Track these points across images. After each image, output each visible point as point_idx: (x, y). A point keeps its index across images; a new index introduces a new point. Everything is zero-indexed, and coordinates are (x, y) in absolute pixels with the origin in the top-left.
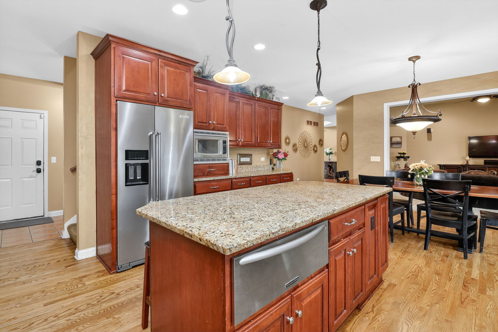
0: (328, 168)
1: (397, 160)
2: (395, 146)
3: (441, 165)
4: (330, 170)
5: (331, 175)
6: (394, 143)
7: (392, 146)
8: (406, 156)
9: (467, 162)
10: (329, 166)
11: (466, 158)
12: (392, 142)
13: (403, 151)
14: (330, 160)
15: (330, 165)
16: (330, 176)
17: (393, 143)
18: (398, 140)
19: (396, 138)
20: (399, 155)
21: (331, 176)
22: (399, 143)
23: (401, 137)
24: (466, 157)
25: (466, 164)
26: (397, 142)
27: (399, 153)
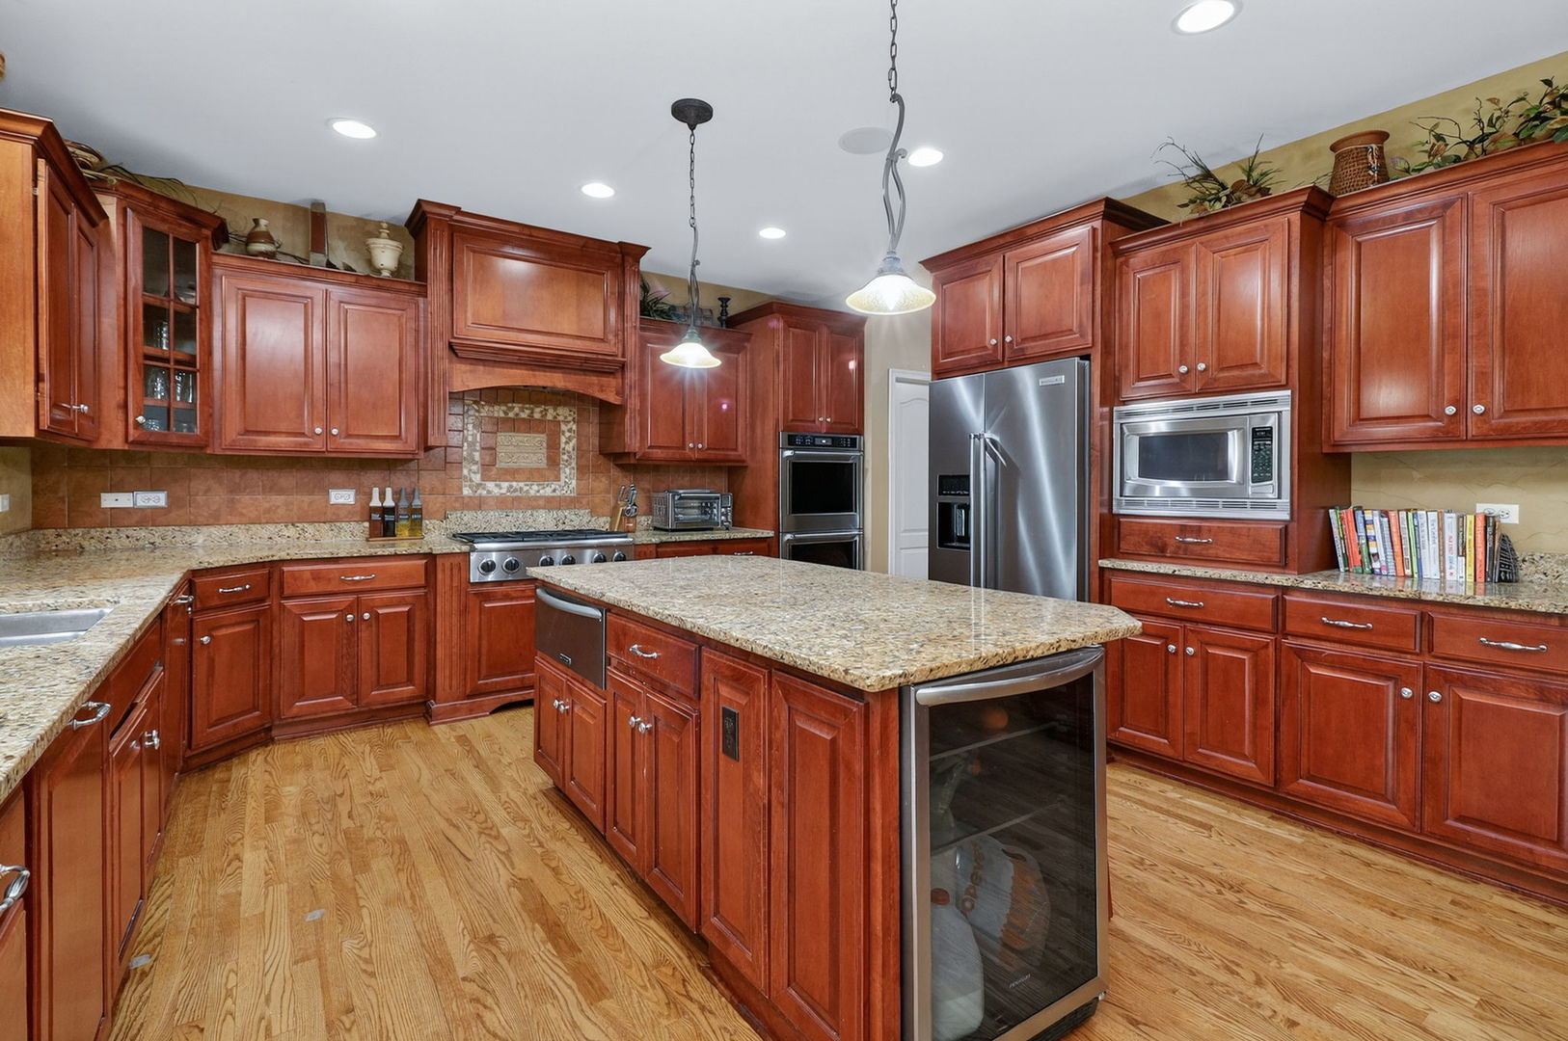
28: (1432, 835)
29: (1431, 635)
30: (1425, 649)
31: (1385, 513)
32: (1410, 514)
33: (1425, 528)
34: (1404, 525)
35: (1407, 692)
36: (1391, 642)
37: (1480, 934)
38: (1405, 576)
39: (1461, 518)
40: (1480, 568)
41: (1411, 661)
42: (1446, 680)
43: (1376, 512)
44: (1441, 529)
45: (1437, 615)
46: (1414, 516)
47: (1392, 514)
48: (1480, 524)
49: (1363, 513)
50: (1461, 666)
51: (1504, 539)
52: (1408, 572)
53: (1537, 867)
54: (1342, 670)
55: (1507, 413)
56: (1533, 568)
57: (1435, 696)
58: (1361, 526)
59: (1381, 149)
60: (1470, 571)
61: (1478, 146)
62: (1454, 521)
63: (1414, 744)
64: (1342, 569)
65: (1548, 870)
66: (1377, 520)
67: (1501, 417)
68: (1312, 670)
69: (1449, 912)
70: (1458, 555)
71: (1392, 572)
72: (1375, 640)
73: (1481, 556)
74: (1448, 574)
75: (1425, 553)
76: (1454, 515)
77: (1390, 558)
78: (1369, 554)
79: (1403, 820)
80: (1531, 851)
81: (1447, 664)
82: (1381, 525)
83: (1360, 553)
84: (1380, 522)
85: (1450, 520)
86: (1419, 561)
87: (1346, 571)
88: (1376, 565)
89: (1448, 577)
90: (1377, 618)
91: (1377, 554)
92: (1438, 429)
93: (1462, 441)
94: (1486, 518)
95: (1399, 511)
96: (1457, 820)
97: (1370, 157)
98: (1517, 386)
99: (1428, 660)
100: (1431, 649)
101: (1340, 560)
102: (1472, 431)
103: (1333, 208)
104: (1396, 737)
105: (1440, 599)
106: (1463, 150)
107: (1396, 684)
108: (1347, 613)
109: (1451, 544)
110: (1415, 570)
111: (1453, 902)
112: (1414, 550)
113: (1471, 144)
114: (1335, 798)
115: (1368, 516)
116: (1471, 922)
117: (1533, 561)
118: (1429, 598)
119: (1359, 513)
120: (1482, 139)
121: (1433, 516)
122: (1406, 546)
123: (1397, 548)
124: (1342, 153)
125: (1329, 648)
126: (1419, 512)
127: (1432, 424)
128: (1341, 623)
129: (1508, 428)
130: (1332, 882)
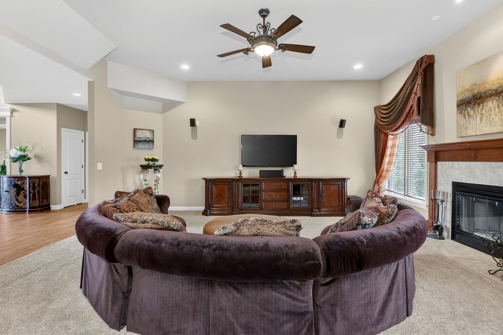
0: (14, 190)
1: (142, 172)
2: (141, 145)
3: (207, 179)
4: (18, 194)
5: (20, 205)
6: (141, 141)
7: (136, 146)
8: (157, 163)
9: (241, 173)
10: (16, 186)
11: (238, 167)
12: (135, 139)
13: (152, 156)
14: (21, 171)
15: (19, 183)
16: (18, 206)
17: (138, 141)
18: (148, 135)
19: (144, 131)
20: (146, 163)
21: (21, 208)
22: (150, 141)
23: (153, 131)
24: (239, 165)
25: (239, 177)
26: (145, 139)
27: (146, 160)
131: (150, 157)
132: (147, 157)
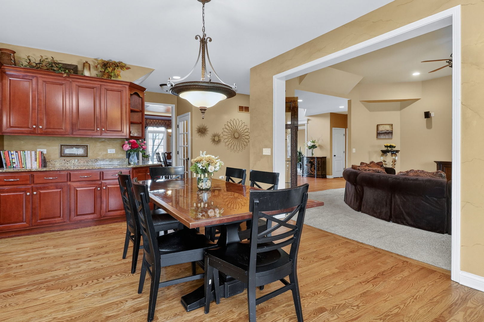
0: (309, 165)
1: (382, 155)
2: (382, 136)
3: (438, 162)
4: (311, 167)
5: (312, 173)
6: (382, 133)
7: (379, 137)
8: (394, 149)
10: (310, 162)
12: (378, 132)
14: (313, 154)
15: (312, 161)
16: (311, 173)
17: (380, 133)
18: (388, 128)
19: (385, 126)
20: (385, 149)
21: (313, 175)
22: (389, 132)
23: (392, 125)
26: (386, 131)
27: (385, 146)
28: (35, 226)
29: (33, 179)
30: (32, 183)
31: (16, 152)
32: (23, 152)
33: (27, 155)
34: (22, 155)
35: (28, 194)
36: (24, 183)
37: (48, 239)
38: (23, 167)
39: (36, 152)
40: (40, 164)
41: (29, 186)
42: (37, 189)
43: (15, 151)
44: (31, 155)
45: (35, 174)
46: (25, 152)
47: (19, 152)
48: (40, 153)
49: (11, 152)
50: (40, 185)
51: (44, 157)
52: (23, 166)
53: (56, 223)
54: (10, 192)
55: (46, 128)
56: (49, 163)
57: (35, 193)
58: (10, 155)
59: (14, 55)
60: (38, 165)
61: (38, 65)
62: (34, 153)
63: (30, 206)
64: (5, 168)
65: (58, 223)
66: (14, 153)
67: (45, 129)
68: (1, 195)
69: (41, 239)
70: (35, 161)
71: (19, 167)
72: (20, 183)
73: (40, 161)
74: (33, 166)
75: (27, 161)
76: (34, 152)
77: (18, 163)
78: (13, 163)
79: (28, 225)
80: (55, 220)
81: (37, 185)
82: (16, 155)
83: (10, 162)
84: (16, 154)
85: (33, 153)
86: (26, 163)
87: (6, 168)
88: (14, 165)
89: (33, 167)
90: (20, 177)
91: (15, 162)
92: (31, 131)
93: (37, 134)
94: (41, 152)
95: (20, 151)
96: (40, 220)
97: (12, 57)
98: (48, 123)
99: (33, 185)
100: (33, 182)
101: (4, 165)
102: (39, 132)
103: (2, 67)
104: (26, 205)
105: (36, 170)
106: (34, 65)
107: (25, 192)
108: (12, 178)
109: (33, 158)
110: (25, 166)
111: (41, 237)
112: (24, 161)
113: (36, 64)
114: (10, 227)
115: (12, 152)
116: (46, 238)
117: (49, 162)
118: (33, 170)
119: (10, 152)
120: (40, 64)
121: (29, 152)
122: (22, 160)
123: (20, 160)
124: (2, 52)
125: (6, 188)
126: (26, 151)
127: (30, 129)
128: (10, 180)
129: (47, 132)
130: (13, 245)
131: (389, 145)
132: (386, 145)
